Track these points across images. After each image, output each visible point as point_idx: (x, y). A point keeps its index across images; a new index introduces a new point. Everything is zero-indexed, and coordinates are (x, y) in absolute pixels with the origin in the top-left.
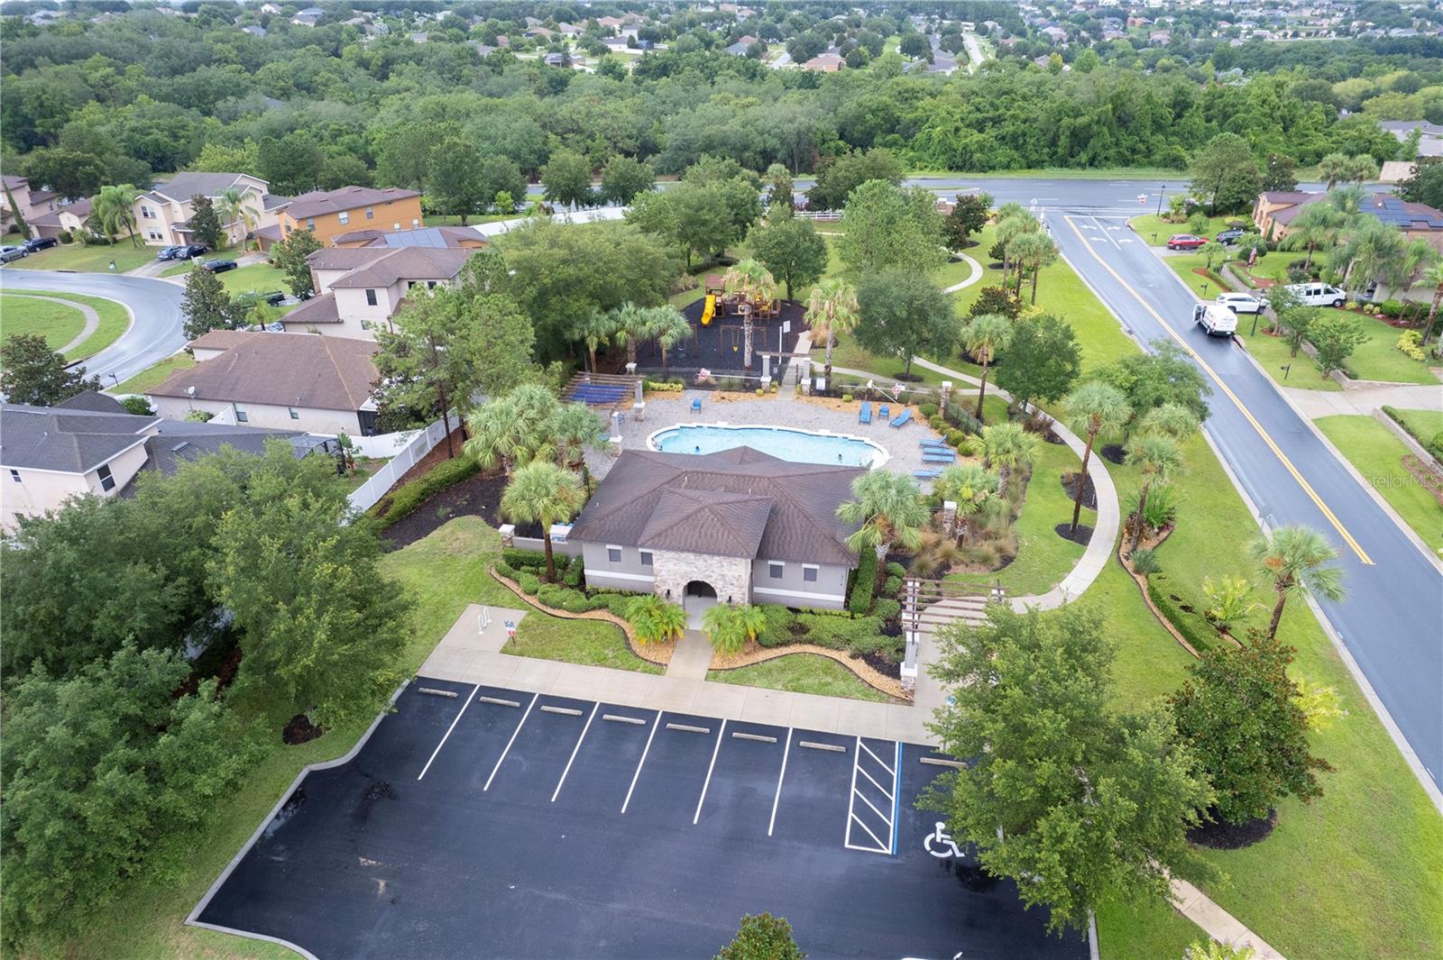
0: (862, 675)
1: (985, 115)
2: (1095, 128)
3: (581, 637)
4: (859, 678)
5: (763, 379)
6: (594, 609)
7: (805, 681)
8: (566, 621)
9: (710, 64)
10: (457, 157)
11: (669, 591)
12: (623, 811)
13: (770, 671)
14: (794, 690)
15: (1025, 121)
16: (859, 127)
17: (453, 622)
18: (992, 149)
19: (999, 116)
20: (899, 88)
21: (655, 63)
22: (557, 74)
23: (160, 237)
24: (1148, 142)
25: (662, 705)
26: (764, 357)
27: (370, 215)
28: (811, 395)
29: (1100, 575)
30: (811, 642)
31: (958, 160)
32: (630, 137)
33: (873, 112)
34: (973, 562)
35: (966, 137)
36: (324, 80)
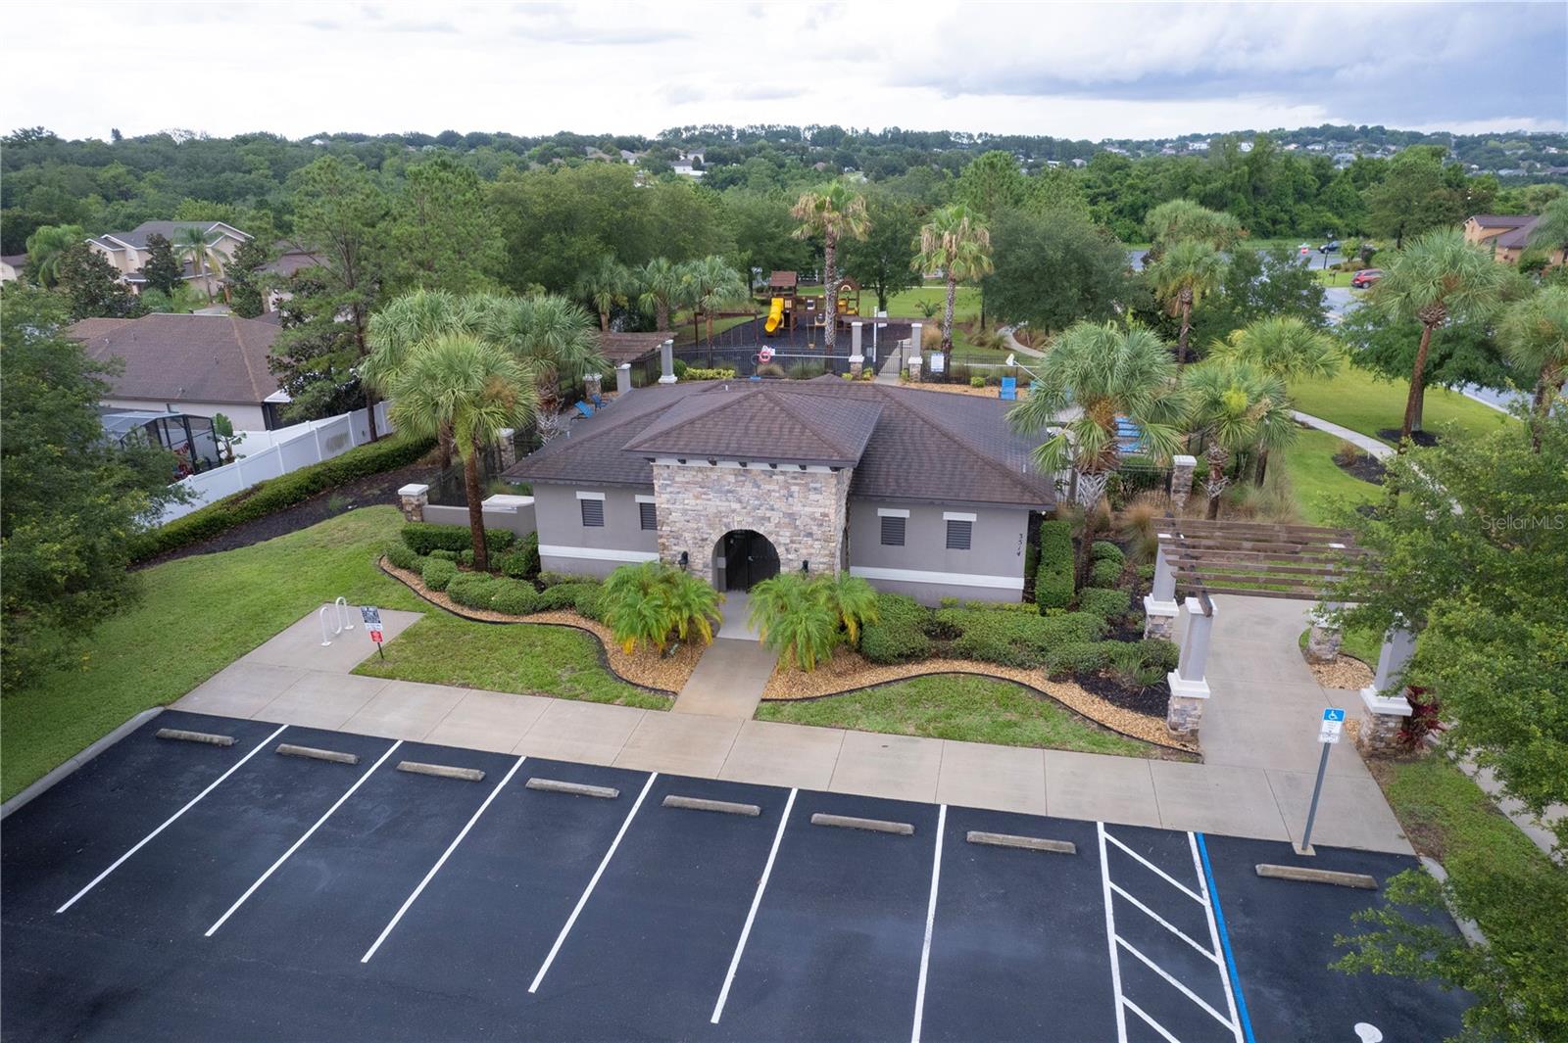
0: (1083, 709)
2: (1230, 193)
3: (515, 650)
4: (1076, 713)
5: (852, 359)
6: (548, 609)
7: (964, 720)
8: (491, 627)
11: (685, 556)
12: (533, 989)
13: (888, 702)
14: (943, 736)
19: (1113, 192)
24: (1291, 212)
25: (659, 762)
26: (853, 324)
28: (926, 378)
30: (967, 655)
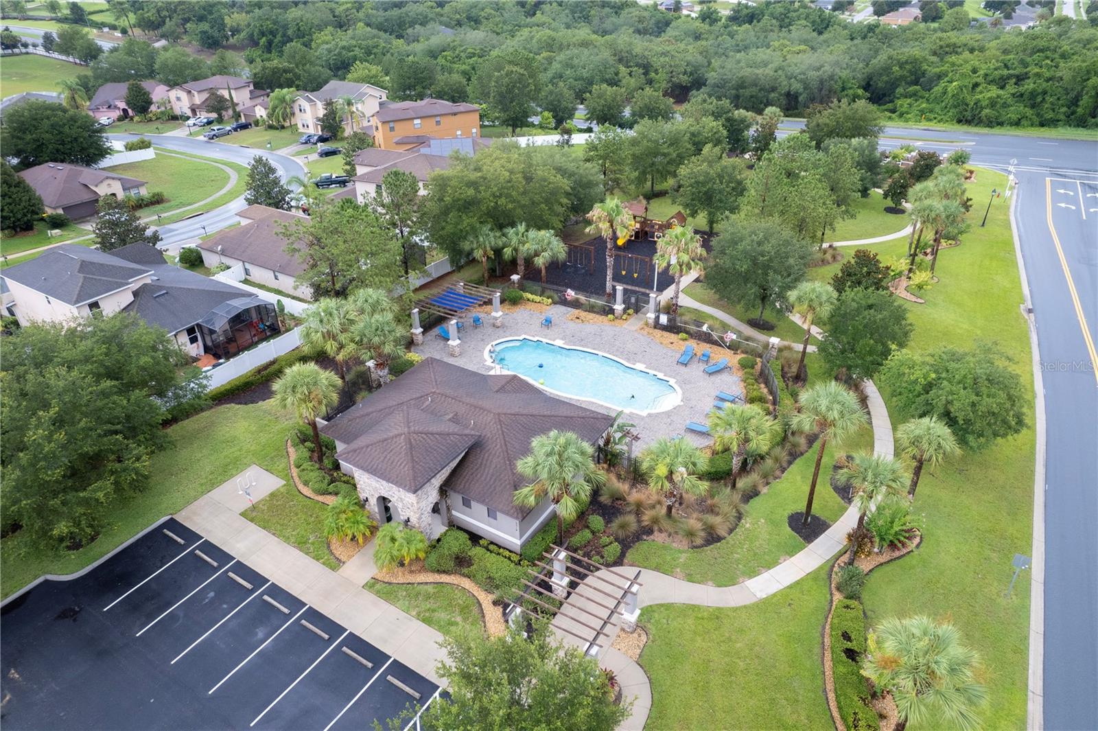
0: (489, 624)
1: (1011, 72)
3: (304, 517)
4: (484, 626)
5: (616, 307)
6: (330, 494)
8: (305, 499)
9: (789, 15)
10: (511, 82)
11: (367, 499)
12: (211, 693)
13: (418, 594)
14: (423, 620)
15: (1048, 80)
16: (885, 78)
17: (232, 476)
18: (1005, 105)
19: (1025, 74)
20: (941, 43)
21: (745, 12)
22: (664, 17)
23: (308, 126)
25: (312, 599)
26: (617, 287)
27: (438, 123)
28: (655, 327)
29: (797, 583)
30: (468, 577)
31: (968, 114)
32: (685, 73)
33: (901, 65)
34: (676, 533)
35: (981, 92)
36: (486, 15)
